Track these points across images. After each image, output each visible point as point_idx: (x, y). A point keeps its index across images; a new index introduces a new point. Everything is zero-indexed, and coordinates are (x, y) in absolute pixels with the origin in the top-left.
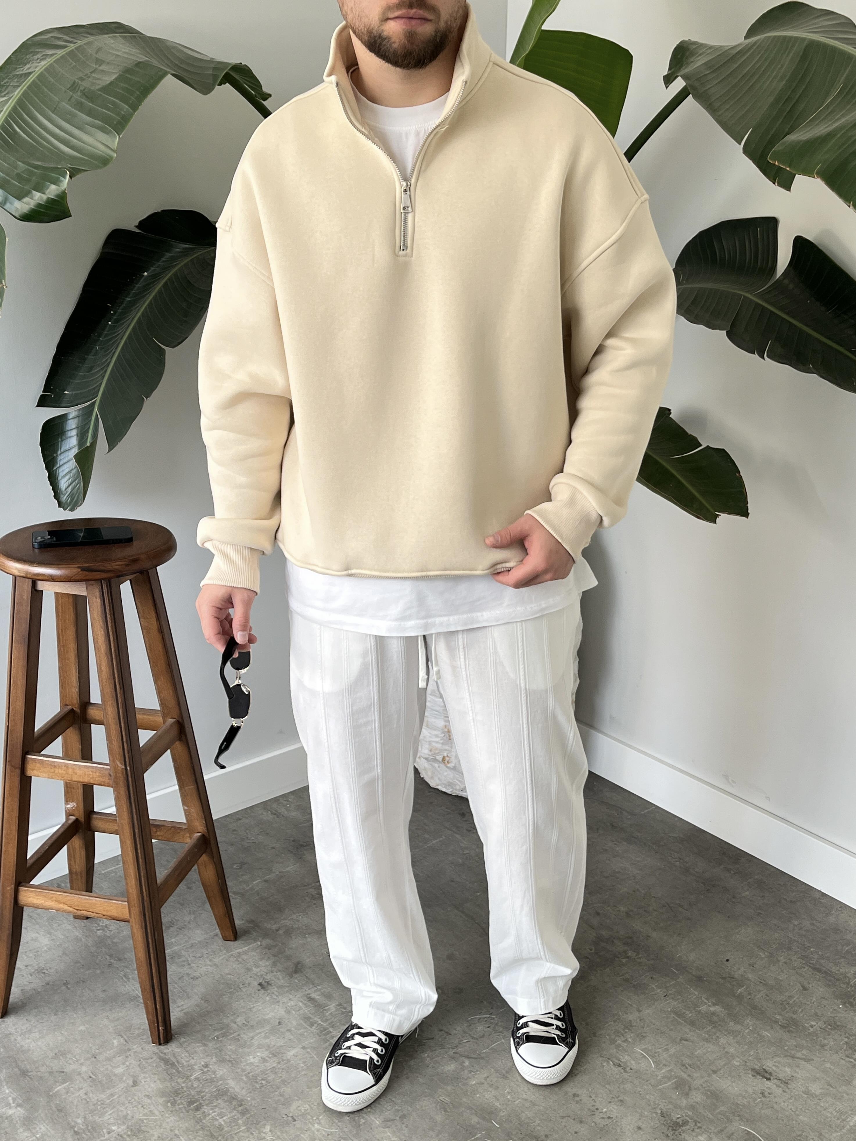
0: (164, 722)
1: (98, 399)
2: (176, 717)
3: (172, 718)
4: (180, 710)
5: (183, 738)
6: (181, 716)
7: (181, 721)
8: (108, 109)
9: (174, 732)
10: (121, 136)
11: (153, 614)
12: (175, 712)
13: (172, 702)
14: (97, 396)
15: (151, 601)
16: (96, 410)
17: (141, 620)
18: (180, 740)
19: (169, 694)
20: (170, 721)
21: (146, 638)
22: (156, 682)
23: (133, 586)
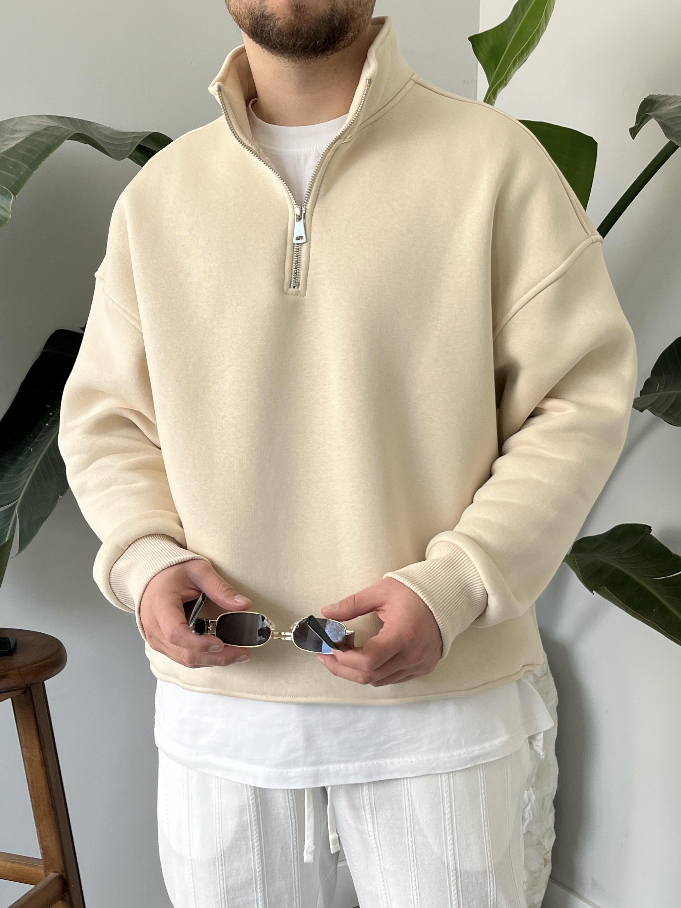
0: (46, 875)
1: (19, 500)
2: (59, 871)
3: (54, 872)
4: (64, 862)
5: (67, 897)
6: (65, 869)
7: (64, 876)
8: (8, 170)
9: (56, 888)
10: (16, 197)
11: (36, 743)
12: (58, 864)
13: (55, 852)
14: (18, 498)
15: (34, 728)
16: (16, 511)
17: (23, 749)
18: (63, 899)
19: (52, 840)
20: (52, 875)
21: (28, 772)
22: (38, 825)
23: (15, 709)
